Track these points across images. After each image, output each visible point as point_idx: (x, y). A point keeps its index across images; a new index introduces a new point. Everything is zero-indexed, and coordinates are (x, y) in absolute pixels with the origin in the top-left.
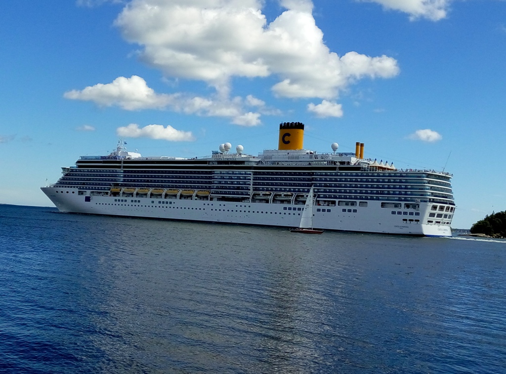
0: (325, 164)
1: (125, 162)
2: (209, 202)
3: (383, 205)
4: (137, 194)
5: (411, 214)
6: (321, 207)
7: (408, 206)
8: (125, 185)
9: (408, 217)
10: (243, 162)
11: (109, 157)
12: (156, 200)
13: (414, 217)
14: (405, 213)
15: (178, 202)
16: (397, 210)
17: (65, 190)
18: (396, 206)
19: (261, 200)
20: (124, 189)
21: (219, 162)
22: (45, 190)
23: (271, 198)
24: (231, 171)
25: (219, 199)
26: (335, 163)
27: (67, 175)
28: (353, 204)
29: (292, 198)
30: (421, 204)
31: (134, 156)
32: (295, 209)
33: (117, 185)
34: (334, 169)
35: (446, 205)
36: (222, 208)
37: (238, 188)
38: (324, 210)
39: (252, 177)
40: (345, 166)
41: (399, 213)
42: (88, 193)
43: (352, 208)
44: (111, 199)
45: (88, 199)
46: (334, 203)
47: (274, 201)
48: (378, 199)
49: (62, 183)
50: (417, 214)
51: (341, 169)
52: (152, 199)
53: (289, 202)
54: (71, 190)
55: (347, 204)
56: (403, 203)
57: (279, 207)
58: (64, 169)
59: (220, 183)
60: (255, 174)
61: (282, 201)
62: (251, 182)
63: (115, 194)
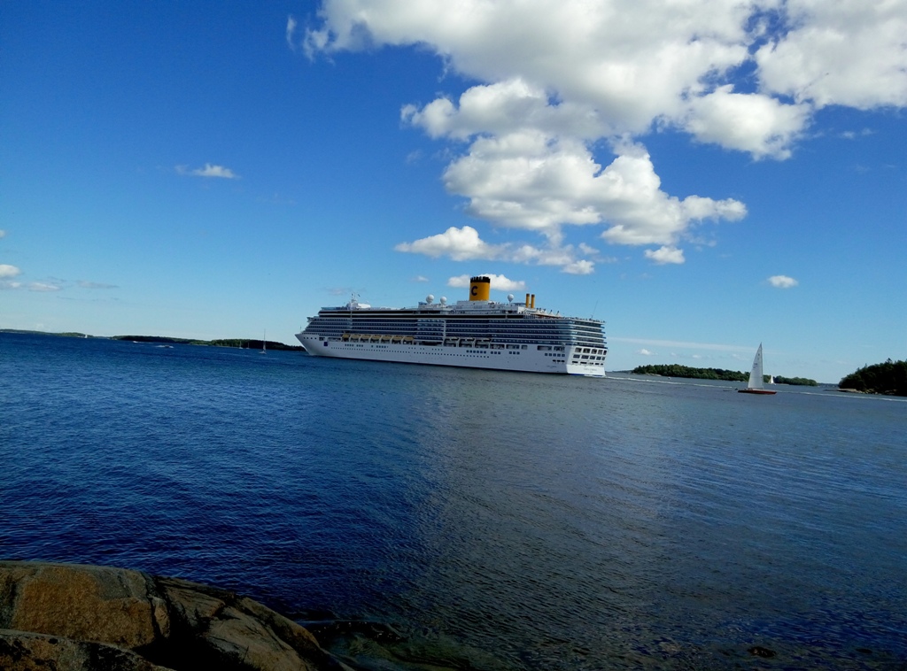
0: (498, 313)
1: (353, 312)
2: (413, 346)
3: (539, 348)
4: (362, 340)
5: (559, 355)
6: (494, 350)
7: (558, 349)
8: (354, 332)
9: (557, 358)
10: (438, 312)
11: (343, 308)
12: (375, 344)
13: (561, 358)
14: (555, 355)
15: (391, 346)
16: (548, 352)
17: (310, 336)
18: (550, 348)
19: (450, 345)
20: (352, 336)
21: (422, 312)
22: (296, 335)
23: (457, 342)
24: (429, 319)
25: (420, 344)
26: (504, 311)
27: (311, 323)
28: (518, 347)
29: (473, 343)
30: (566, 347)
31: (364, 306)
32: (474, 352)
33: (348, 332)
34: (504, 317)
35: (591, 348)
36: (422, 351)
37: (434, 334)
38: (496, 353)
39: (445, 324)
40: (513, 315)
41: (550, 355)
42: (326, 339)
43: (516, 350)
44: (342, 344)
45: (326, 344)
46: (503, 346)
47: (460, 345)
48: (537, 343)
49: (308, 330)
50: (563, 355)
51: (509, 317)
52: (373, 344)
53: (471, 346)
54: (314, 336)
55: (514, 347)
56: (553, 346)
57: (464, 349)
58: (309, 318)
59: (421, 330)
60: (448, 321)
61: (467, 345)
62: (445, 328)
63: (346, 340)
